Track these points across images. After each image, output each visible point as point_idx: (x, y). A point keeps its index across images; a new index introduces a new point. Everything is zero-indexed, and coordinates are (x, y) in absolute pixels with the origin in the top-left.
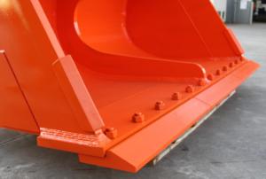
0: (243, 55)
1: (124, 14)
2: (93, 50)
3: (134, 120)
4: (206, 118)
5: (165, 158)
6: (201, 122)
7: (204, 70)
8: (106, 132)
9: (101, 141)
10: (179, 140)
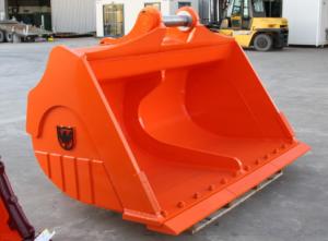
0: (294, 138)
1: (183, 91)
2: (152, 139)
3: (179, 206)
4: (242, 200)
5: (201, 230)
6: (237, 203)
7: (240, 163)
8: (162, 213)
9: (159, 218)
10: (214, 219)
